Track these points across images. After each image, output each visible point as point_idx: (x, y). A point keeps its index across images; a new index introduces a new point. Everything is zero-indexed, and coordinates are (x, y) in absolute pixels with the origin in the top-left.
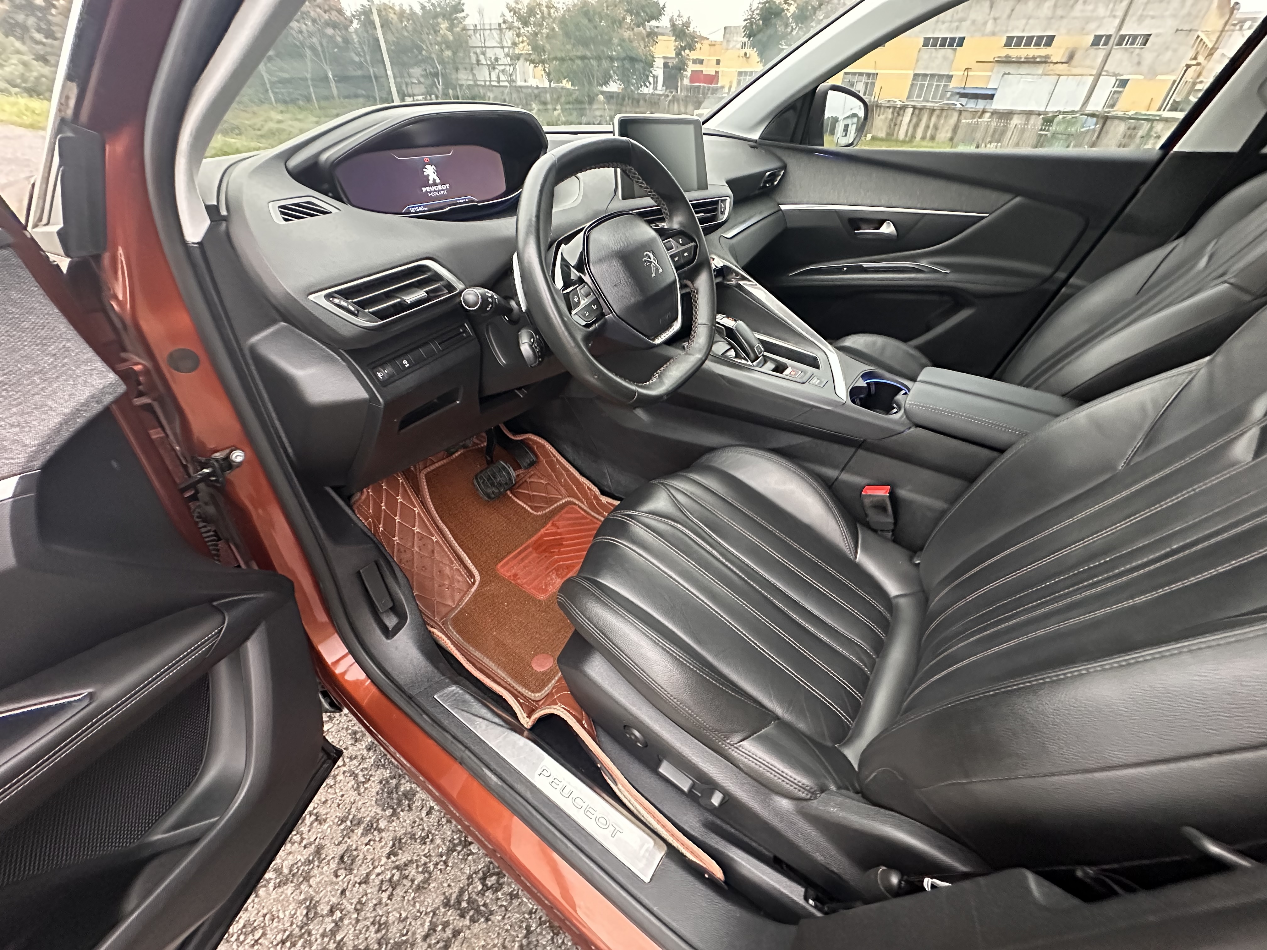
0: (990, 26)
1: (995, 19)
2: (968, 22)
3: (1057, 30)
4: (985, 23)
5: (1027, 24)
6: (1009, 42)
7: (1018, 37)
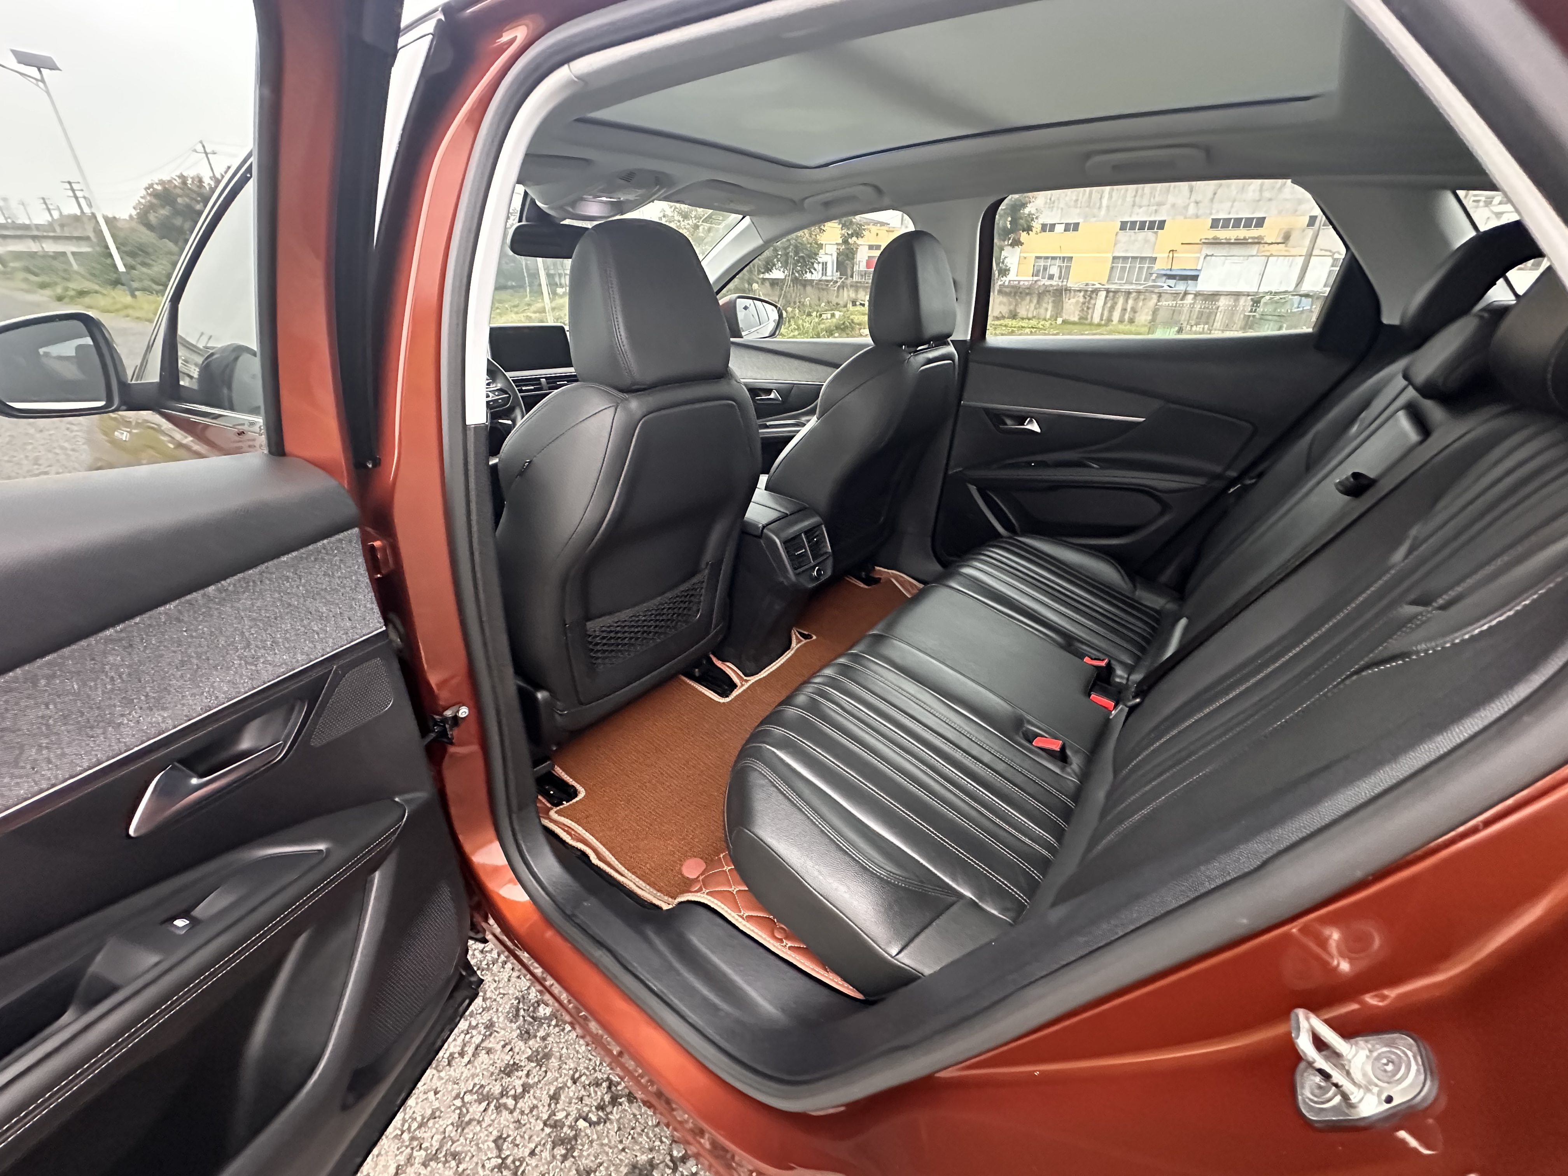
0: (1192, 210)
1: (1197, 203)
2: (1168, 206)
3: (1266, 212)
4: (1186, 208)
5: (1232, 207)
6: (1215, 224)
7: (1224, 219)
